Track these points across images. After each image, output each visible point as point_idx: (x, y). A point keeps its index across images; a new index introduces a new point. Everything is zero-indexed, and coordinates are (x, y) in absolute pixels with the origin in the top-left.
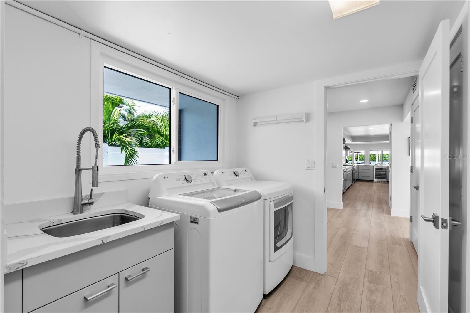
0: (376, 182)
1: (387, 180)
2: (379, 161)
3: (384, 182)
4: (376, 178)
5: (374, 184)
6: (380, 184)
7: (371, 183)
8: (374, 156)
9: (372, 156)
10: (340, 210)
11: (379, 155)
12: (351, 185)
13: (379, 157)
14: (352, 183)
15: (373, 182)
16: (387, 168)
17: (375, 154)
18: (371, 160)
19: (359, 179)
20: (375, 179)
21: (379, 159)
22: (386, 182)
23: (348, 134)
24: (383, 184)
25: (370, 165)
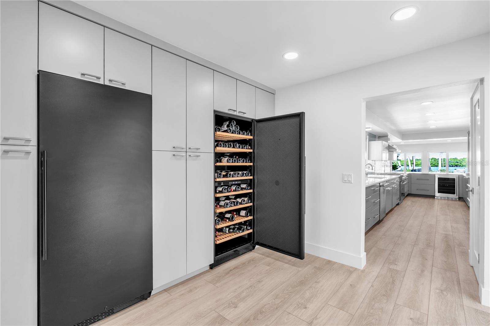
0: (439, 198)
1: (457, 196)
2: (442, 166)
3: (452, 200)
4: (438, 192)
5: (436, 202)
6: (446, 201)
7: (431, 200)
8: (436, 160)
9: (433, 160)
10: (359, 270)
11: (442, 159)
12: (398, 204)
13: (442, 161)
14: (399, 201)
15: (435, 198)
16: (457, 178)
17: (437, 158)
18: (432, 165)
19: (412, 193)
20: (437, 194)
21: (442, 164)
22: (457, 199)
23: (393, 128)
24: (450, 202)
25: (430, 173)
